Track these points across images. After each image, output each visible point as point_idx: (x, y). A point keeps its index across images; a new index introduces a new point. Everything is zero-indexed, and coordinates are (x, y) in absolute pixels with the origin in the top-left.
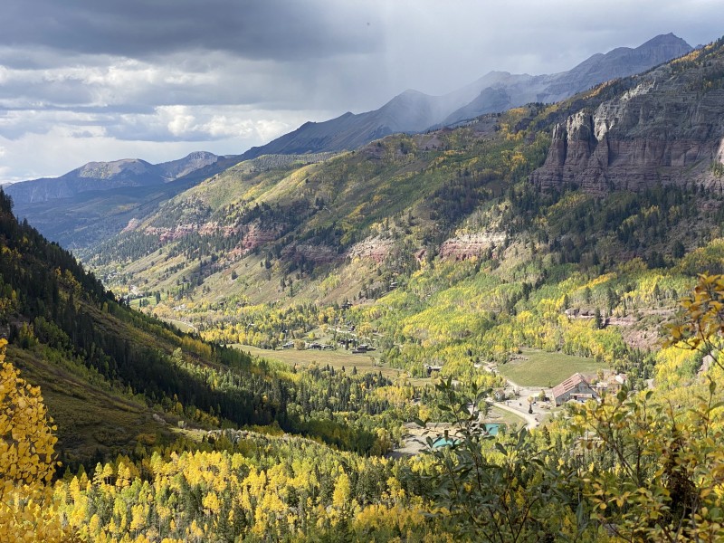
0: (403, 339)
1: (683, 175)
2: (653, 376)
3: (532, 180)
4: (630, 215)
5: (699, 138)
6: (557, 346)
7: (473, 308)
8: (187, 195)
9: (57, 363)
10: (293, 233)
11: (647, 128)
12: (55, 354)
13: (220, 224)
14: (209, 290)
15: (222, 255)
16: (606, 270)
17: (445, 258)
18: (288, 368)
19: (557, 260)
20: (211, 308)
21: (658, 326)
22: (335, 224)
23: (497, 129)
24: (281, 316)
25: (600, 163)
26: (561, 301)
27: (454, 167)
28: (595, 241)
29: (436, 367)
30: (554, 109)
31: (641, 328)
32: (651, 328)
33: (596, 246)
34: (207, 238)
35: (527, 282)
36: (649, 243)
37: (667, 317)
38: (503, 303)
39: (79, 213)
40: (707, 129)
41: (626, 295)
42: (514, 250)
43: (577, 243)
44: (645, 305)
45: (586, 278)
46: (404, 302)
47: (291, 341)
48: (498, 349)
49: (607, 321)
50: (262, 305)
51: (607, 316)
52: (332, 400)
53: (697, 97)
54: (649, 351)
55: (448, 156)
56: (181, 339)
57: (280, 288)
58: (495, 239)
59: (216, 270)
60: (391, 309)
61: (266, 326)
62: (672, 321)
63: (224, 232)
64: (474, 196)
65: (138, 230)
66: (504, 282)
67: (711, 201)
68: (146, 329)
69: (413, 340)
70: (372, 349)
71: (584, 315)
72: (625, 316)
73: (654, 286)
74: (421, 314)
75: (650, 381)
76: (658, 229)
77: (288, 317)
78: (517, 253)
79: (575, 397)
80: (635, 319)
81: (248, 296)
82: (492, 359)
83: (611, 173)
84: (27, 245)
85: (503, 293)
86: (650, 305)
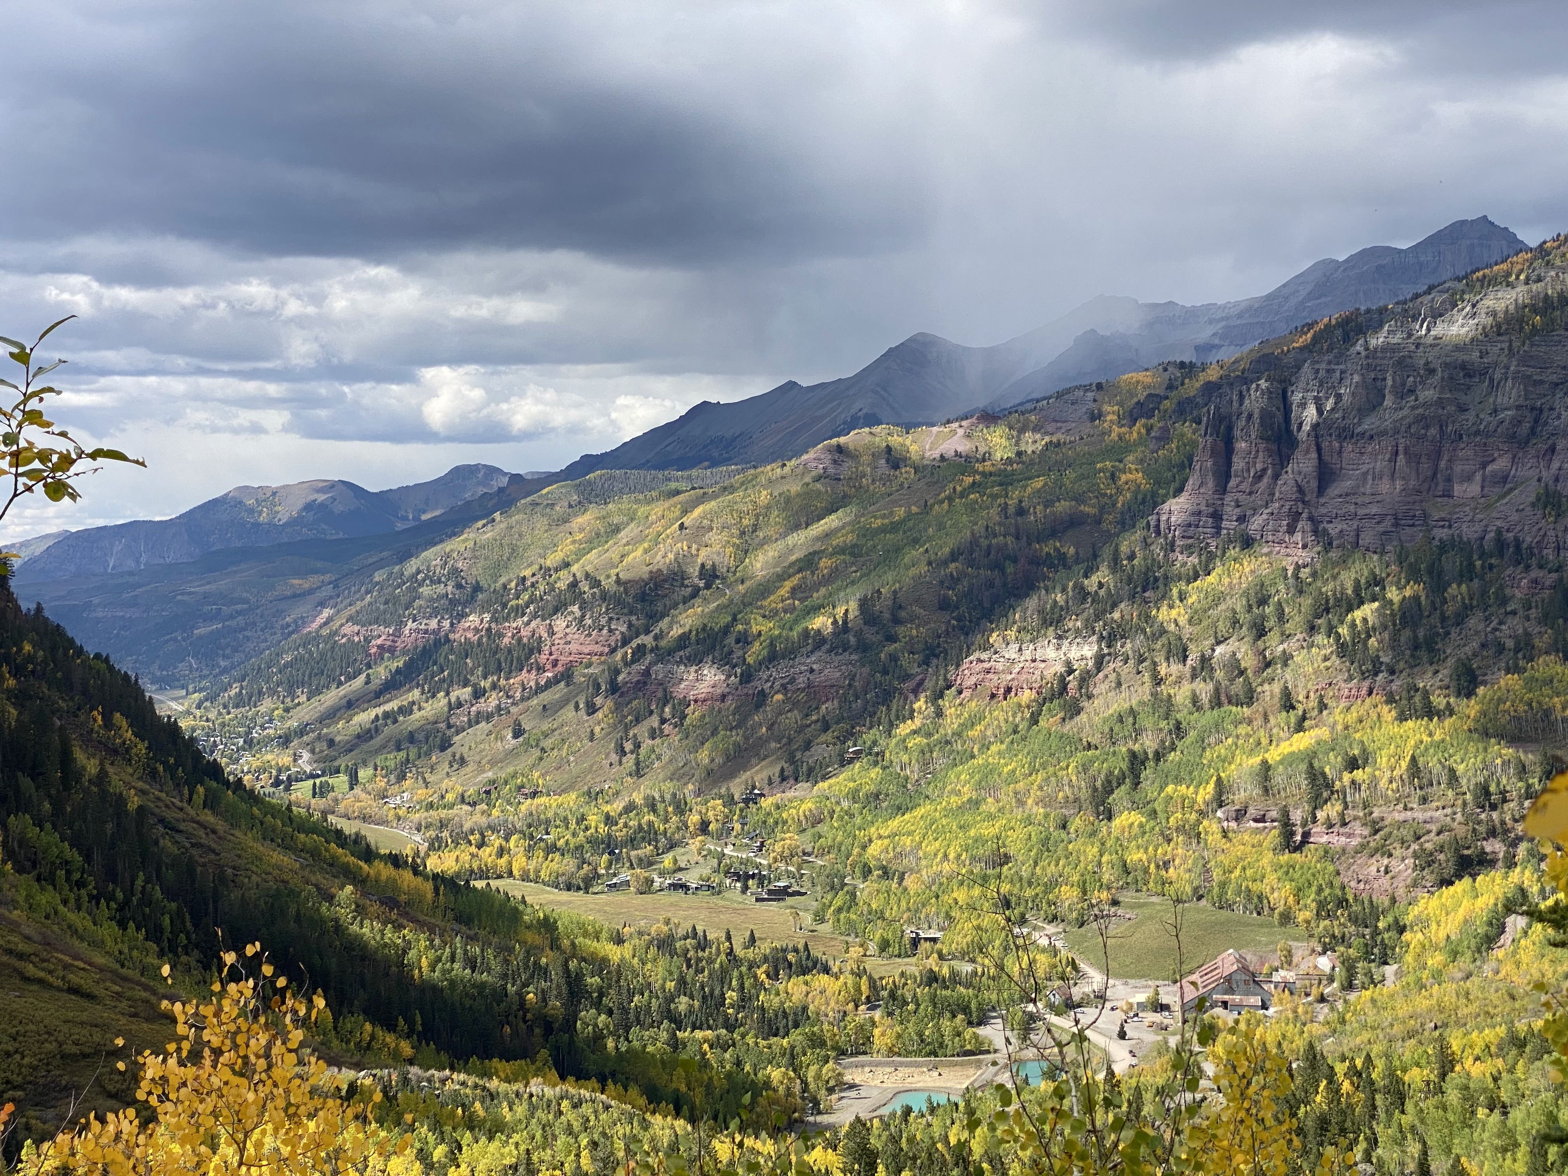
0: (867, 872)
1: (1479, 516)
2: (1399, 960)
3: (1158, 526)
4: (1361, 603)
5: (1514, 436)
6: (1196, 890)
7: (1021, 803)
8: (431, 556)
9: (47, 917)
10: (647, 640)
11: (1401, 414)
12: (46, 898)
13: (494, 619)
14: (463, 762)
15: (494, 686)
16: (1307, 723)
17: (966, 694)
18: (604, 935)
19: (1205, 699)
20: (463, 801)
21: (1415, 846)
22: (735, 619)
23: (1095, 416)
24: (609, 820)
25: (1300, 490)
26: (1207, 791)
27: (994, 497)
28: (1286, 658)
29: (932, 934)
30: (1213, 374)
31: (1377, 850)
32: (1397, 853)
33: (1288, 670)
34: (467, 650)
35: (1137, 747)
36: (1402, 665)
37: (1434, 828)
38: (1085, 794)
39: (206, 596)
40: (1529, 417)
41: (1347, 777)
42: (1113, 677)
43: (1249, 661)
44: (1387, 802)
45: (1265, 741)
46: (873, 788)
47: (625, 875)
48: (1068, 895)
49: (1306, 835)
50: (573, 795)
51: (1304, 824)
52: (682, 1004)
53: (1510, 349)
54: (1393, 901)
55: (984, 474)
56: (365, 867)
57: (614, 757)
58: (1074, 653)
59: (479, 718)
60: (845, 804)
61: (573, 842)
62: (1445, 836)
63: (501, 635)
64: (1036, 561)
65: (325, 632)
66: (1089, 746)
67: (1535, 573)
68: (287, 845)
69: (886, 874)
70: (799, 893)
71: (1256, 820)
72: (1344, 824)
73: (1408, 759)
74: (907, 816)
75: (1390, 970)
76: (1421, 634)
77: (621, 822)
78: (1119, 684)
79: (1225, 1004)
80: (1366, 832)
81: (543, 775)
82: (1055, 918)
83: (1323, 510)
84: (30, 658)
85: (1085, 770)
86: (1398, 800)
